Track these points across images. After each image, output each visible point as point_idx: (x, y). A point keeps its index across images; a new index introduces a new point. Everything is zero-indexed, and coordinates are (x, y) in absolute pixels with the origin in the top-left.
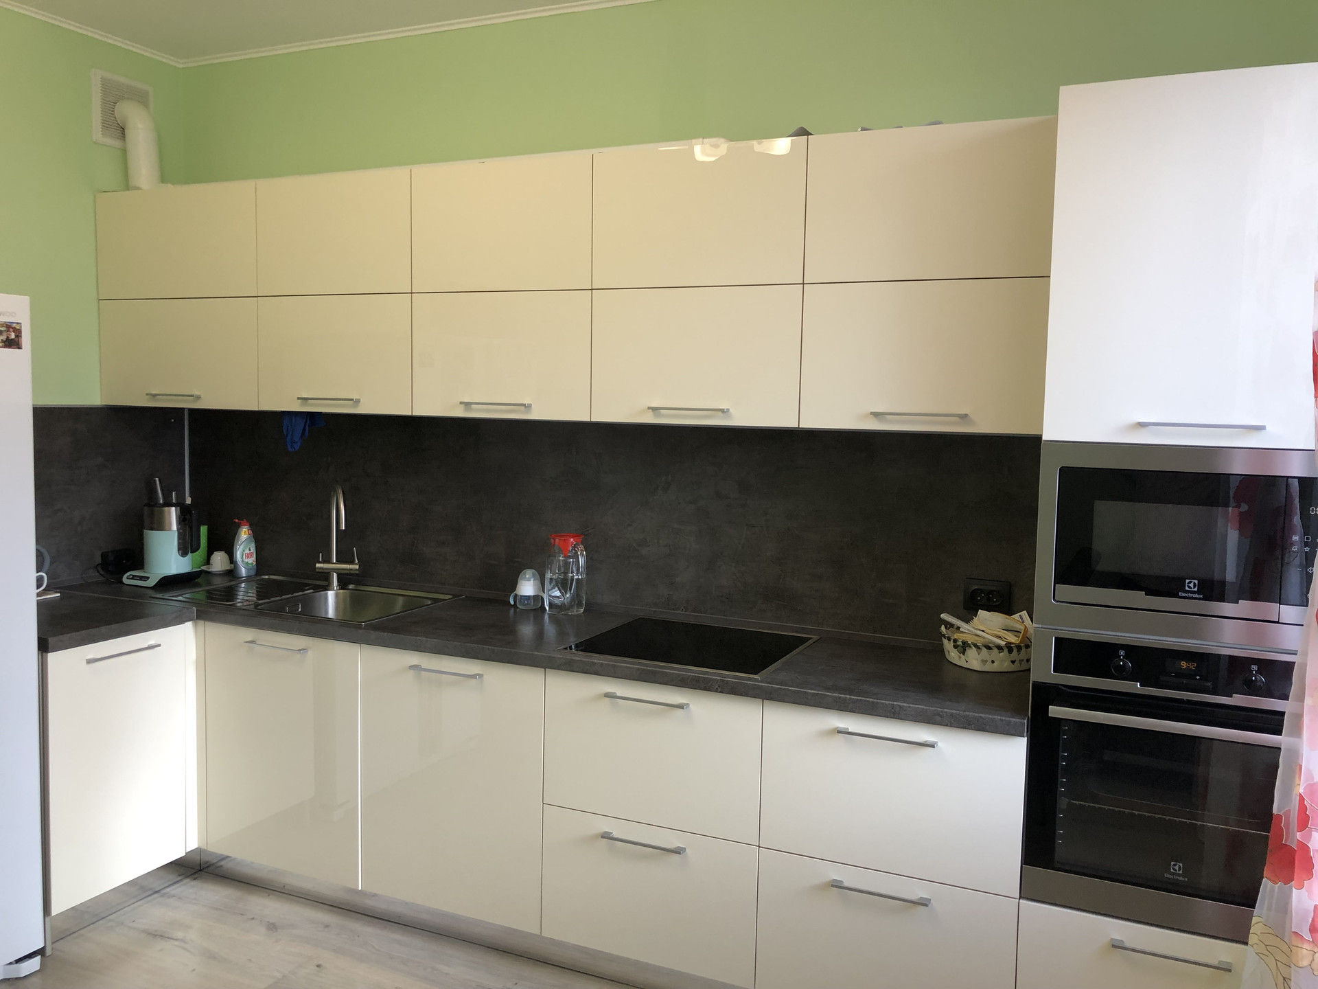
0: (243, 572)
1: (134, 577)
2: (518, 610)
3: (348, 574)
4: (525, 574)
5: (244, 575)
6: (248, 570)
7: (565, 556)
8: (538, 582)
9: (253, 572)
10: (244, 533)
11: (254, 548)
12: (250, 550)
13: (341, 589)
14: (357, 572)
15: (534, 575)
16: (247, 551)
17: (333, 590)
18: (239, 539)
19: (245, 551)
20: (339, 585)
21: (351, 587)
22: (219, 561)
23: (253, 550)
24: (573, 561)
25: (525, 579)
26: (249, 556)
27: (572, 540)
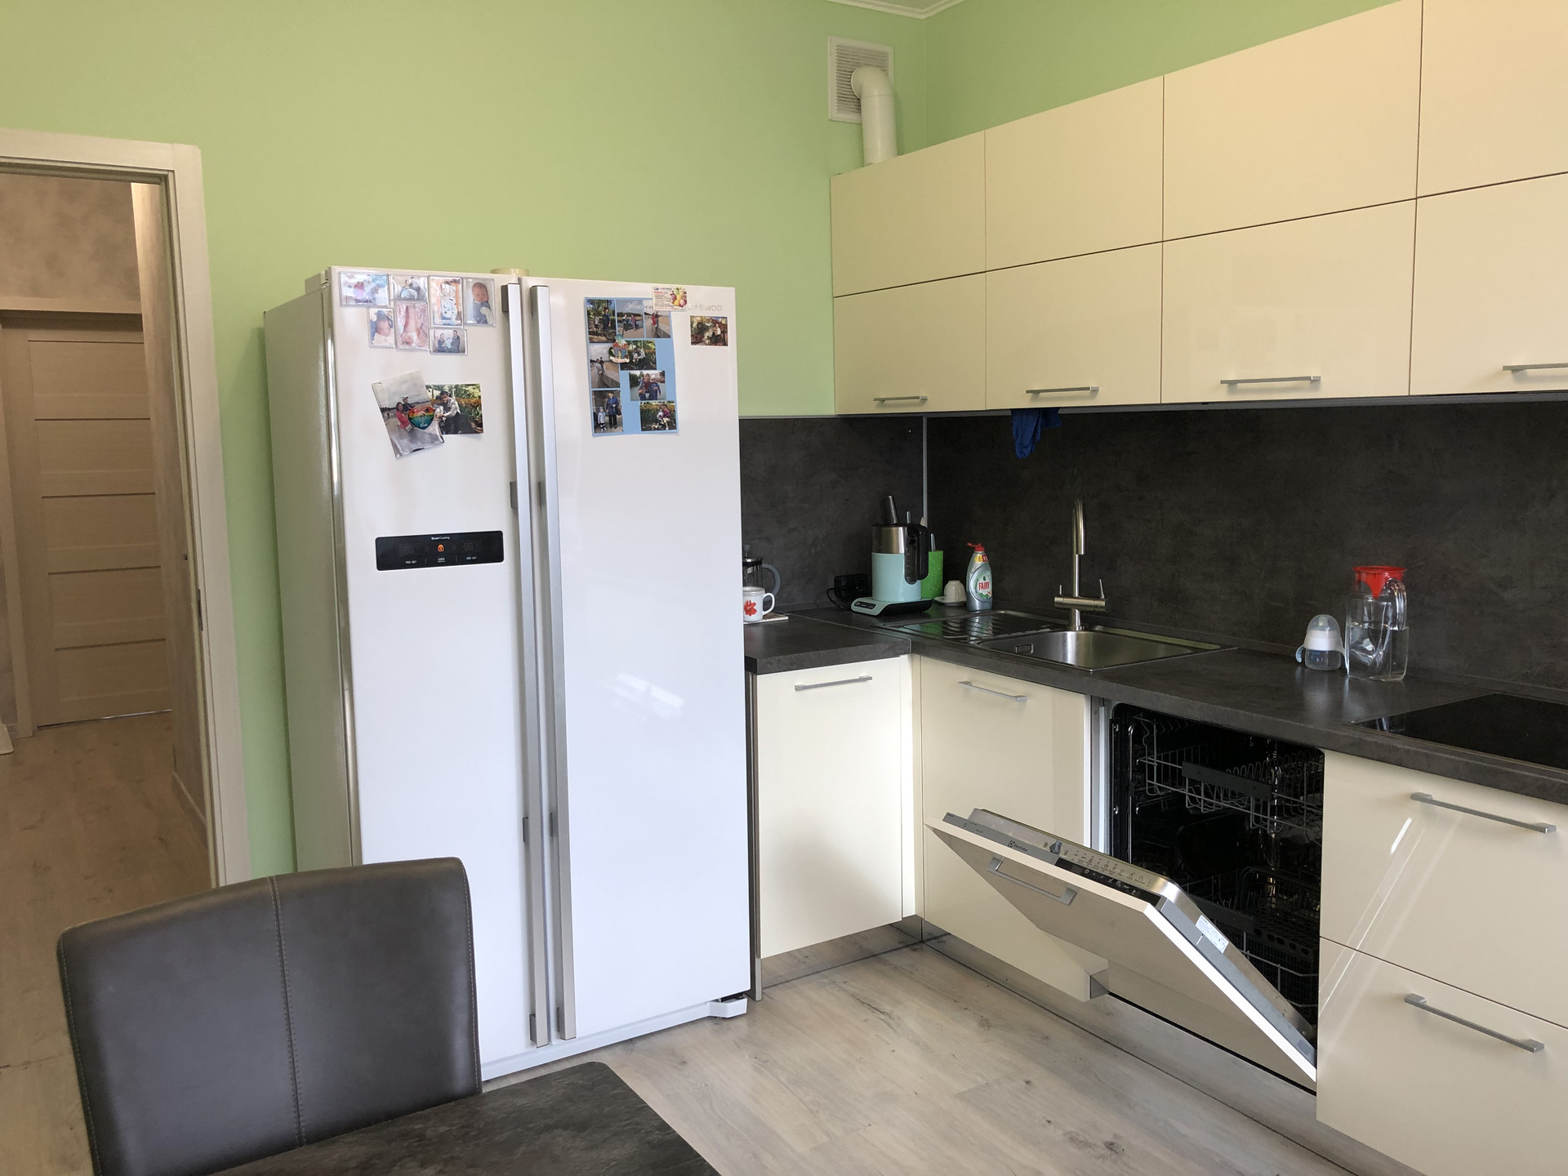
0: (977, 605)
1: (861, 604)
2: (1306, 670)
3: (1091, 612)
4: (1317, 621)
5: (978, 609)
6: (982, 602)
7: (1375, 598)
8: (1337, 633)
9: (988, 606)
10: (978, 559)
11: (990, 577)
12: (984, 579)
13: (1085, 630)
14: (1104, 610)
15: (1330, 624)
16: (981, 581)
17: (1075, 630)
18: (972, 566)
19: (979, 581)
20: (1082, 625)
21: (1098, 628)
22: (953, 591)
23: (989, 580)
24: (1387, 606)
25: (1316, 627)
26: (984, 586)
27: (1387, 574)
